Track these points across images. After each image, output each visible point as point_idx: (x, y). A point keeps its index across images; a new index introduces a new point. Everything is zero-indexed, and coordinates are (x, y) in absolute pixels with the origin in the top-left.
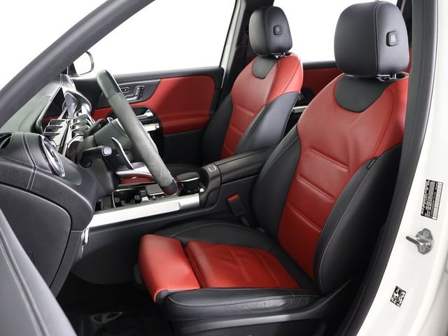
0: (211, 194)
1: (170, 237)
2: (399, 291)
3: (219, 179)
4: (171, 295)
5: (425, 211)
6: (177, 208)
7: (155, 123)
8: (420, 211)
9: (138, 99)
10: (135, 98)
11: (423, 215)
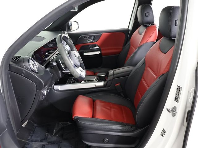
0: (108, 82)
1: (89, 97)
2: (164, 131)
3: (112, 76)
4: (79, 118)
5: (176, 99)
6: (94, 86)
7: (99, 51)
8: (174, 99)
9: (93, 41)
10: (92, 41)
11: (175, 100)
